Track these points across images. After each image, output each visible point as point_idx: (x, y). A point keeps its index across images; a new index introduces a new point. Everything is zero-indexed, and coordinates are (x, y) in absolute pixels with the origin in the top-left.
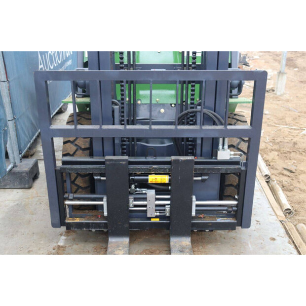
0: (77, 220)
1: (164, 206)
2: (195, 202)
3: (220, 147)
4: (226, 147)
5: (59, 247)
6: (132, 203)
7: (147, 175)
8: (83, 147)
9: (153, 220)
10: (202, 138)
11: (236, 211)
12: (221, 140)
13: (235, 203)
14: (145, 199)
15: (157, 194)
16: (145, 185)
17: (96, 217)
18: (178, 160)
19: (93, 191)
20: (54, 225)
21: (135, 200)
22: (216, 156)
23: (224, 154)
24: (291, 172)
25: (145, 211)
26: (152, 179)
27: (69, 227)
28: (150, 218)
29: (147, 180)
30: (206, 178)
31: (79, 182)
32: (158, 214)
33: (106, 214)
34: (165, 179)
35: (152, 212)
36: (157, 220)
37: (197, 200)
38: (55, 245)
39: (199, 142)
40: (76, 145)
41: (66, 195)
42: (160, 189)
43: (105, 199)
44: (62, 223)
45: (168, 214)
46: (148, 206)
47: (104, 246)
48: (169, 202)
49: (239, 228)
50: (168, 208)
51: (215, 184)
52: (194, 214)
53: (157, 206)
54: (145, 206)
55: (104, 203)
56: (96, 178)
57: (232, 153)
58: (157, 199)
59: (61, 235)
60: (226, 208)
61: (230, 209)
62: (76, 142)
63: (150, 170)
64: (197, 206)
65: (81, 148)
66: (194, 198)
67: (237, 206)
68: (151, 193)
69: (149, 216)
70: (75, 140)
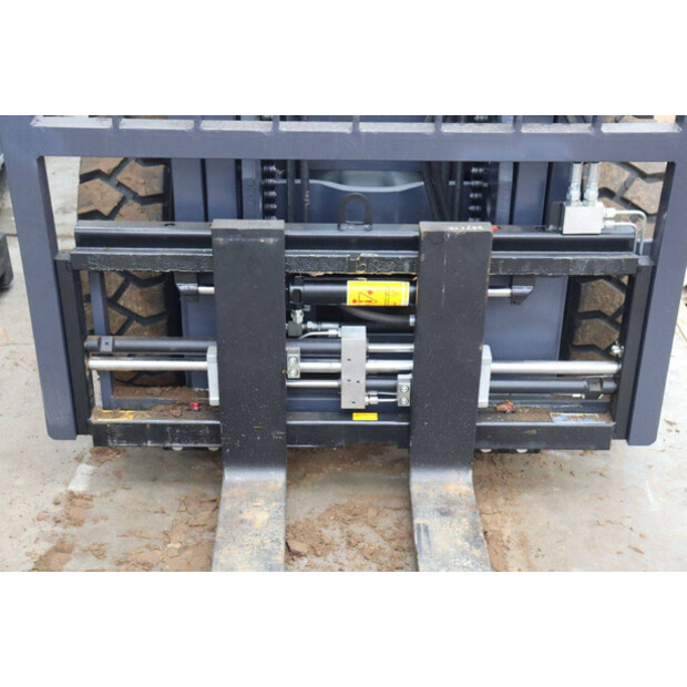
0: (128, 417)
1: (393, 375)
2: (489, 366)
3: (575, 193)
4: (592, 192)
5: (72, 496)
6: (295, 366)
7: (341, 279)
8: (142, 192)
9: (359, 418)
10: (516, 165)
11: (614, 394)
12: (577, 170)
13: (612, 367)
14: (335, 355)
15: (371, 340)
16: (336, 311)
17: (186, 406)
18: (441, 235)
19: (175, 330)
20: (55, 432)
21: (306, 355)
22: (560, 222)
23: (585, 216)
25: (336, 392)
26: (358, 292)
27: (102, 436)
28: (349, 413)
29: (343, 297)
30: (526, 290)
31: (133, 300)
32: (375, 400)
33: (214, 398)
34: (397, 293)
35: (355, 394)
36: (372, 418)
37: (496, 358)
38: (61, 489)
39: (505, 177)
40: (120, 185)
41: (91, 341)
42: (383, 325)
43: (212, 354)
44: (81, 425)
45: (404, 401)
46: (344, 377)
47: (211, 493)
48: (408, 364)
49: (619, 445)
50: (404, 383)
51: (549, 308)
52: (483, 400)
53: (370, 375)
54: (336, 376)
55: (210, 365)
56: (183, 287)
57: (612, 212)
58: (372, 356)
59: (79, 459)
60: (581, 384)
61: (596, 388)
62: (121, 177)
63: (352, 265)
64: (495, 376)
65: (136, 197)
66: (486, 352)
67: (616, 377)
68: (354, 337)
69: (345, 404)
70: (117, 169)
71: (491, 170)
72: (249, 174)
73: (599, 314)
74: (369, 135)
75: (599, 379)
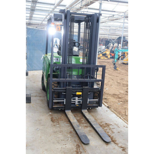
0: (56, 106)
2: (88, 100)
3: (94, 85)
6: (72, 100)
8: (56, 86)
9: (77, 106)
10: (89, 82)
11: (98, 102)
12: (95, 83)
14: (75, 100)
16: (75, 95)
18: (85, 88)
21: (73, 100)
22: (93, 87)
23: (95, 86)
24: (106, 99)
25: (75, 103)
26: (77, 93)
29: (76, 94)
30: (91, 93)
32: (78, 104)
33: (65, 104)
34: (81, 93)
35: (77, 103)
36: (78, 105)
39: (89, 84)
40: (54, 86)
41: (54, 99)
45: (81, 103)
48: (81, 100)
49: (99, 107)
51: (92, 95)
52: (88, 103)
53: (78, 101)
54: (75, 101)
55: (65, 101)
57: (97, 86)
60: (96, 102)
61: (97, 102)
62: (54, 85)
63: (77, 91)
64: (89, 101)
66: (88, 99)
67: (98, 101)
68: (77, 98)
69: (76, 104)
70: (54, 84)
71: (87, 82)
72: (68, 83)
73: (96, 96)
74: (79, 80)
75: (97, 101)
